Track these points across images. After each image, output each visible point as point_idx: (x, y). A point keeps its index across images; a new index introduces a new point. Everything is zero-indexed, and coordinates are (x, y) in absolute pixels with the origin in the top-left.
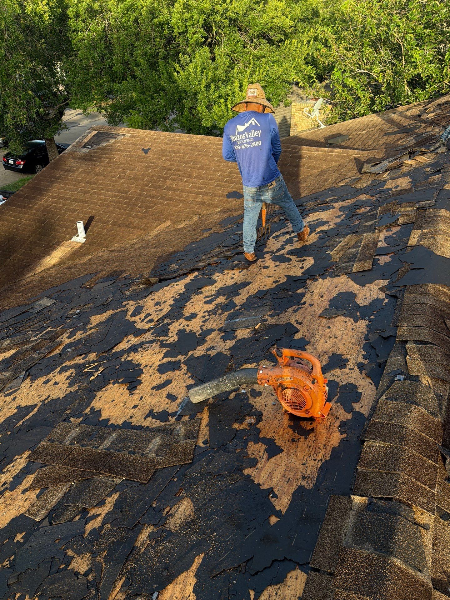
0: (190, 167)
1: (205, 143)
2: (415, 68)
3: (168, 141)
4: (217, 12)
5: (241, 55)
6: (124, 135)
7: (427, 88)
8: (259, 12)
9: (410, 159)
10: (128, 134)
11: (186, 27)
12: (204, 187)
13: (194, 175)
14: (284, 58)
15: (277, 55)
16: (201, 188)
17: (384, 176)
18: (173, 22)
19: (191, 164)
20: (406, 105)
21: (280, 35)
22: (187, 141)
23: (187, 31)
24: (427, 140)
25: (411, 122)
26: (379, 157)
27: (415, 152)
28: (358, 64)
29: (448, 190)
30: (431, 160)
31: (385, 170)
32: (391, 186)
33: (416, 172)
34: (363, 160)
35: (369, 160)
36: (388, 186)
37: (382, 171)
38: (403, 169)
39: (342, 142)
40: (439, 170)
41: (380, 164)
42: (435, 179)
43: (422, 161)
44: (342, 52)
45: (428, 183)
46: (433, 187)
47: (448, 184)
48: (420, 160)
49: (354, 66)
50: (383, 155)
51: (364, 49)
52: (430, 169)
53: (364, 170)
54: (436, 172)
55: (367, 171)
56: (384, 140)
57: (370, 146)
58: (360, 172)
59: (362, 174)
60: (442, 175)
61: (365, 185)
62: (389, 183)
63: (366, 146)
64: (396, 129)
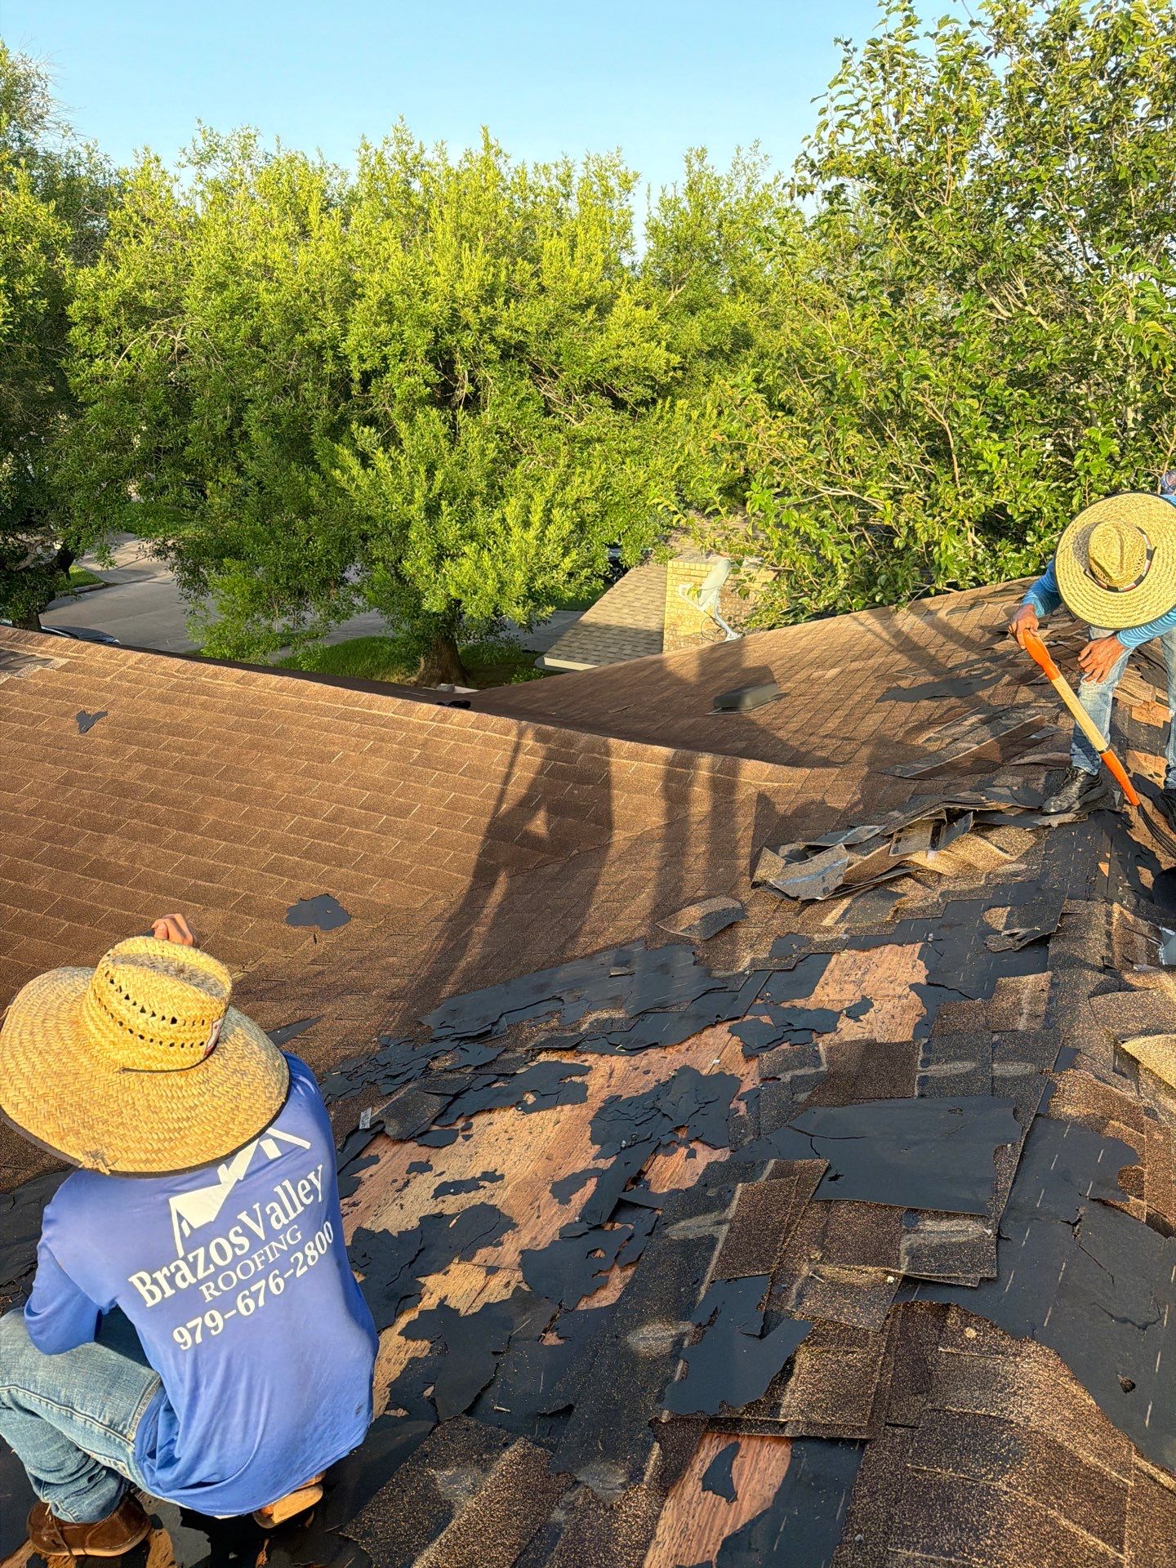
0: (204, 789)
1: (286, 706)
2: (989, 490)
3: (172, 688)
4: (467, 326)
5: (537, 432)
6: (45, 661)
7: (1032, 544)
8: (587, 330)
9: (934, 845)
10: (57, 659)
11: (384, 358)
12: (225, 871)
13: (210, 818)
14: (656, 443)
15: (636, 438)
16: (210, 876)
17: (828, 921)
18: (348, 345)
19: (211, 781)
20: (972, 587)
21: (639, 389)
22: (234, 696)
23: (387, 369)
24: (1013, 744)
25: (974, 657)
26: (838, 802)
27: (954, 816)
28: (825, 473)
29: (1074, 1123)
30: (1019, 861)
31: (836, 889)
32: (837, 997)
33: (951, 926)
34: (781, 809)
35: (802, 812)
36: (830, 992)
37: (825, 891)
38: (904, 895)
39: (756, 705)
40: (1043, 941)
41: (823, 856)
42: (1018, 1003)
43: (980, 864)
44: (773, 440)
45: (988, 1022)
46: (1004, 1079)
47: (1074, 1067)
48: (972, 859)
49: (813, 477)
50: (854, 793)
51: (839, 435)
52: (1010, 915)
53: (760, 873)
54: (1030, 944)
55: (771, 881)
56: (877, 717)
57: (827, 741)
58: (752, 875)
59: (755, 885)
60: (1053, 985)
61: (745, 960)
62: (837, 972)
63: (814, 739)
64: (924, 674)
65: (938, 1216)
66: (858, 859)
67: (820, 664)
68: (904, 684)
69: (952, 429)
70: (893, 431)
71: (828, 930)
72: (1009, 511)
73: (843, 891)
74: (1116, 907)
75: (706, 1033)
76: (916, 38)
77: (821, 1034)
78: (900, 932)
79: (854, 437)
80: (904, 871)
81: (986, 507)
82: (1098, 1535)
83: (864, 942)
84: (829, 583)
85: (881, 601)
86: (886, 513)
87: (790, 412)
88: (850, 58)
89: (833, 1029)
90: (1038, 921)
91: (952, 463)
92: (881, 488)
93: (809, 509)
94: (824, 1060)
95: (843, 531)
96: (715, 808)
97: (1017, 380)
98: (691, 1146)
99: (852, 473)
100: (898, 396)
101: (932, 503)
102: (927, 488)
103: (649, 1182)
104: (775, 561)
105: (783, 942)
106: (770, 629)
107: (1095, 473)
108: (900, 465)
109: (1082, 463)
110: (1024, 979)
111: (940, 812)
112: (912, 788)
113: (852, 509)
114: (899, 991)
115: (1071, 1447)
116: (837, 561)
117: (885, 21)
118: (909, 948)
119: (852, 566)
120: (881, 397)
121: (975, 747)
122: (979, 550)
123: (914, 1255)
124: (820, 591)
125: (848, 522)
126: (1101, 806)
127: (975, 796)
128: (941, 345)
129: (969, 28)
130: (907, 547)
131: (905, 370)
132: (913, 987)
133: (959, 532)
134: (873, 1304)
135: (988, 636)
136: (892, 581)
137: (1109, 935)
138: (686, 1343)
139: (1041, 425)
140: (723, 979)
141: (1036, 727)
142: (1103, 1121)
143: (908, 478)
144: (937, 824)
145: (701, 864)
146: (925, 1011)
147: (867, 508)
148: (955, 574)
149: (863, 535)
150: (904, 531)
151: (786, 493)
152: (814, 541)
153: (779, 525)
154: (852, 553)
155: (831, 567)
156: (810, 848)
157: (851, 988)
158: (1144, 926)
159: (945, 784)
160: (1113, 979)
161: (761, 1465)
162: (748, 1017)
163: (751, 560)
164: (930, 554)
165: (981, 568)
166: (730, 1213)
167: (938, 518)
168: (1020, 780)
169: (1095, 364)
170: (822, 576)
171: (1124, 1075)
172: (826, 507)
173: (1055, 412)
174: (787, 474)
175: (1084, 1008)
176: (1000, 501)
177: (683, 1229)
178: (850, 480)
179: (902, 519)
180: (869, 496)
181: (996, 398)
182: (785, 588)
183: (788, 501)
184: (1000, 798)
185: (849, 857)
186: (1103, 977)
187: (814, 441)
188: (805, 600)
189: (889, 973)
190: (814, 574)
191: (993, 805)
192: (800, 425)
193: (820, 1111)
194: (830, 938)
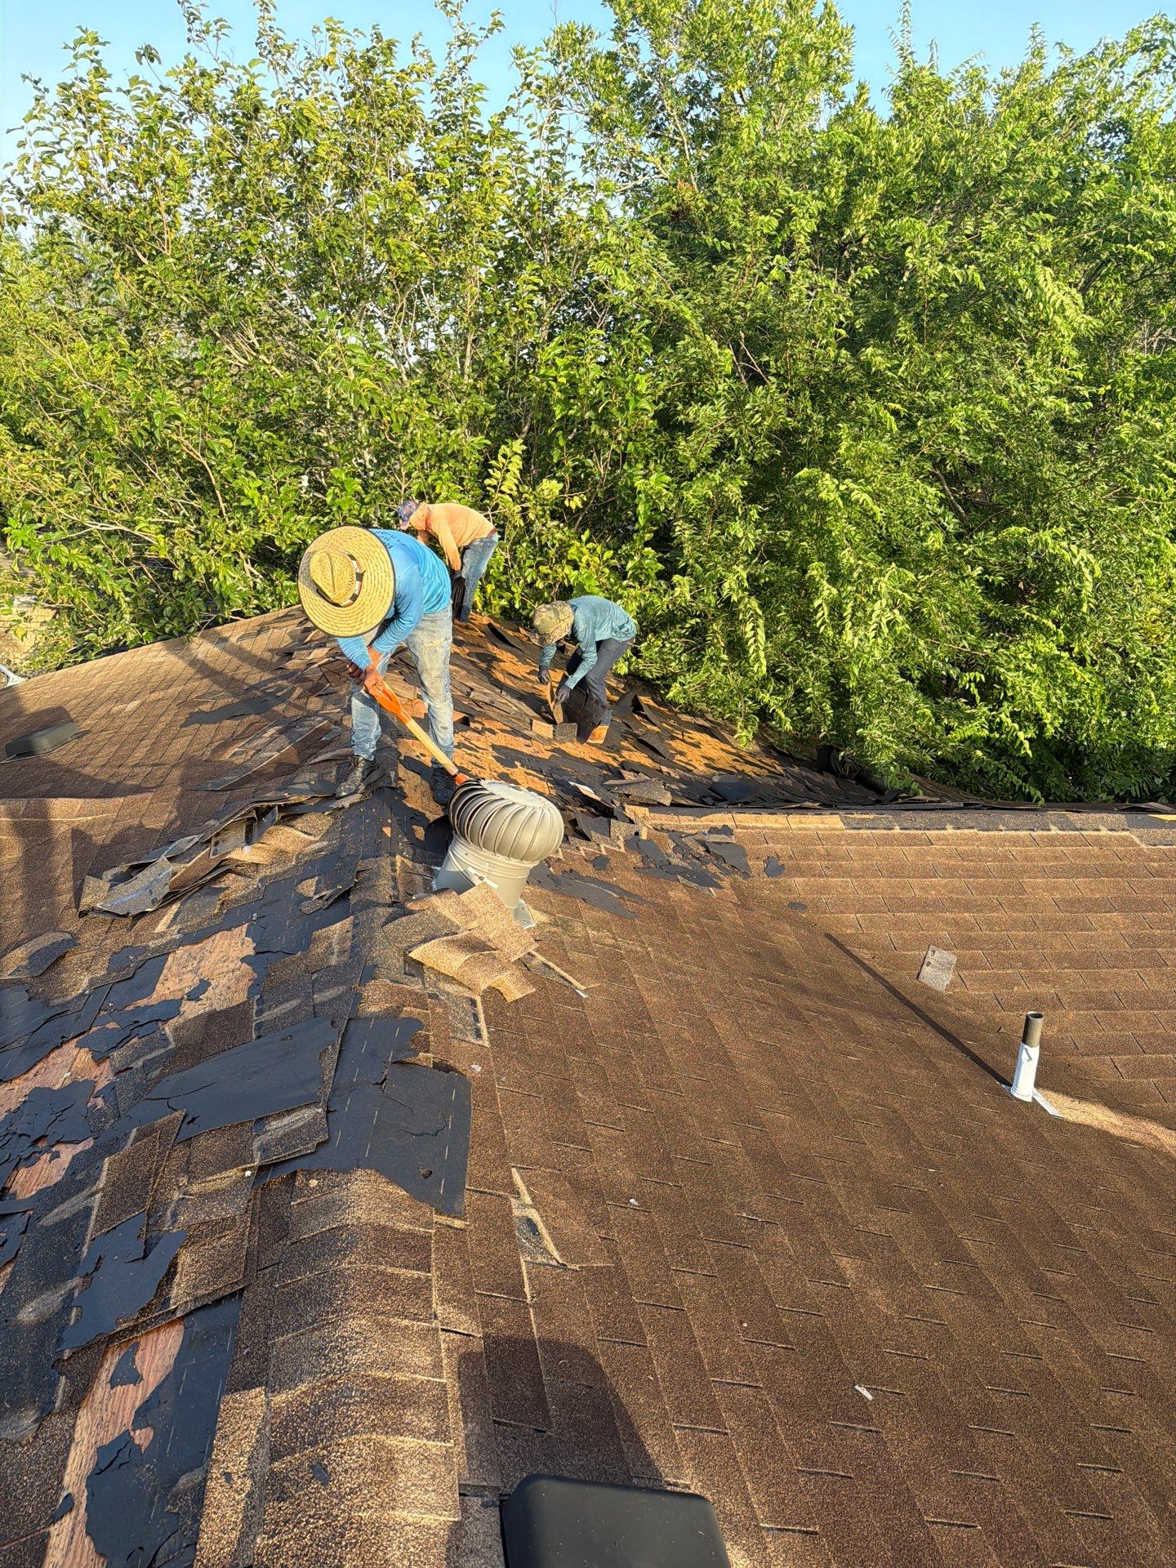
2: (256, 524)
9: (249, 841)
17: (161, 927)
24: (308, 748)
25: (267, 676)
26: (155, 823)
27: (262, 813)
28: (89, 508)
29: (377, 1017)
30: (320, 840)
31: (165, 897)
32: (178, 987)
33: (271, 903)
34: (99, 839)
35: (121, 839)
36: (168, 986)
37: (153, 902)
38: (227, 888)
39: (54, 747)
40: (346, 895)
41: (147, 872)
42: (331, 944)
43: (290, 849)
44: (25, 474)
45: (307, 967)
46: (323, 1004)
47: (374, 978)
48: (282, 846)
49: (78, 512)
50: (171, 812)
51: (97, 470)
52: (318, 883)
53: (86, 901)
54: (336, 901)
55: (98, 905)
56: (185, 741)
57: (136, 770)
58: (77, 906)
59: (82, 914)
60: (355, 925)
61: (83, 982)
62: (174, 968)
63: (123, 770)
64: (224, 697)
65: (280, 1115)
66: (181, 868)
67: (119, 698)
68: (205, 708)
69: (211, 467)
70: (153, 467)
71: (162, 935)
72: (277, 543)
73: (170, 898)
74: (398, 858)
75: (53, 1055)
76: (109, 90)
77: (165, 1021)
78: (227, 921)
79: (113, 473)
80: (225, 869)
81: (256, 540)
82: (413, 1269)
83: (194, 937)
84: (115, 618)
85: (171, 631)
86: (160, 547)
87: (39, 445)
88: (43, 97)
89: (178, 1013)
90: (339, 882)
91: (217, 499)
92: (150, 523)
93: (79, 545)
94: (171, 1039)
95: (119, 565)
96: (27, 852)
97: (264, 423)
98: (54, 1150)
99: (118, 507)
100: (151, 434)
101: (202, 537)
102: (198, 522)
103: (15, 1194)
104: (50, 598)
105: (118, 958)
106: (58, 669)
107: (345, 509)
108: (166, 500)
109: (333, 499)
110: (333, 927)
111: (250, 812)
112: (224, 798)
113: (125, 543)
114: (232, 966)
115: (391, 1224)
116: (118, 595)
117: (74, 65)
118: (237, 931)
119: (135, 600)
120: (135, 434)
121: (276, 755)
122: (258, 580)
123: (264, 1149)
124: (106, 626)
125: (124, 557)
126: (381, 784)
127: (279, 794)
128: (188, 385)
129: (160, 92)
130: (188, 579)
131: (154, 409)
132: (243, 960)
133: (236, 563)
134: (236, 1196)
135: (277, 658)
136: (178, 612)
137: (394, 879)
138: (76, 1294)
139: (293, 464)
140: (62, 1005)
141: (323, 731)
142: (399, 1008)
143: (177, 513)
144: (249, 823)
145: (19, 909)
146: (256, 975)
147: (141, 544)
148: (237, 603)
149: (142, 569)
150: (182, 564)
151: (49, 528)
152: (91, 576)
153: (48, 561)
154: (133, 586)
155: (112, 601)
156: (134, 868)
157: (190, 976)
158: (420, 868)
159: (253, 789)
160: (399, 908)
161: (160, 1347)
162: (94, 1029)
163: (23, 599)
164: (210, 585)
165: (261, 596)
166: (101, 1184)
167: (211, 551)
168: (315, 775)
169: (329, 411)
170: (105, 610)
171: (413, 975)
172: (97, 542)
173: (301, 453)
174: (48, 508)
175: (379, 935)
176: (268, 534)
177: (57, 1214)
178: (117, 515)
179: (177, 553)
180: (140, 530)
181: (247, 438)
182: (66, 625)
183: (54, 536)
184: (301, 792)
185: (172, 867)
186: (391, 910)
187: (71, 476)
188: (91, 636)
189: (221, 955)
190: (97, 610)
191: (294, 799)
192: (52, 459)
193: (173, 1078)
194: (164, 941)
